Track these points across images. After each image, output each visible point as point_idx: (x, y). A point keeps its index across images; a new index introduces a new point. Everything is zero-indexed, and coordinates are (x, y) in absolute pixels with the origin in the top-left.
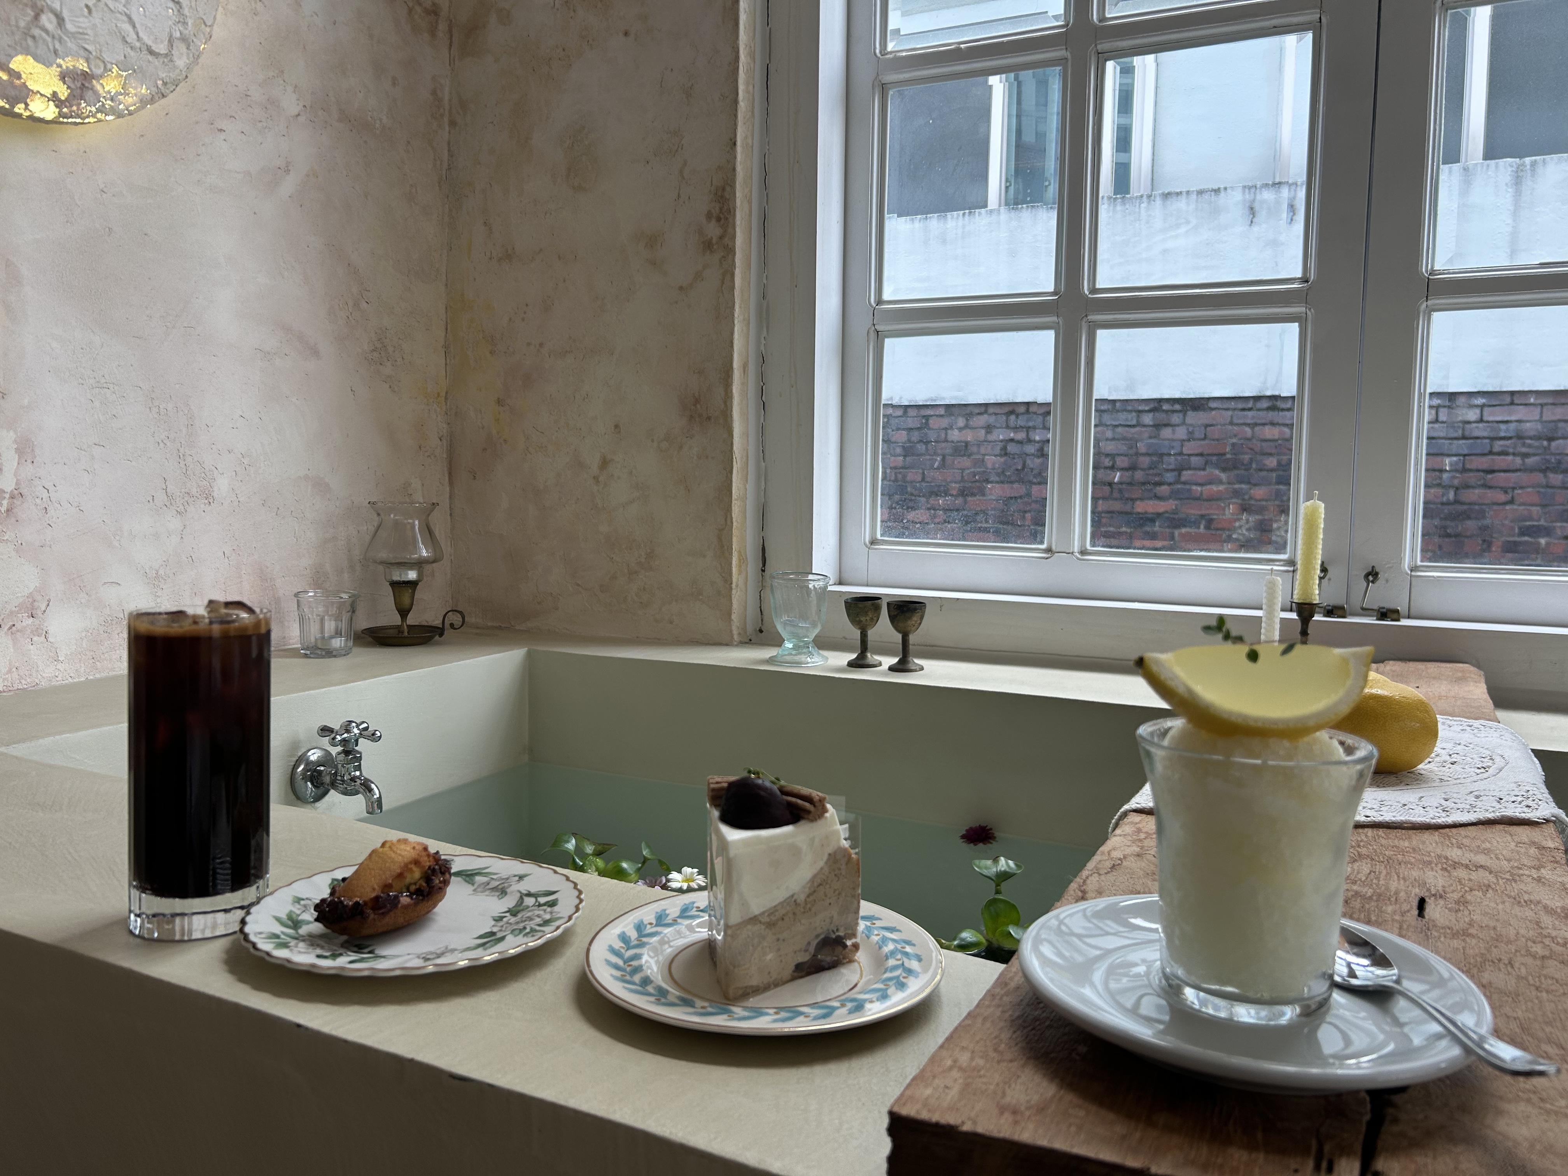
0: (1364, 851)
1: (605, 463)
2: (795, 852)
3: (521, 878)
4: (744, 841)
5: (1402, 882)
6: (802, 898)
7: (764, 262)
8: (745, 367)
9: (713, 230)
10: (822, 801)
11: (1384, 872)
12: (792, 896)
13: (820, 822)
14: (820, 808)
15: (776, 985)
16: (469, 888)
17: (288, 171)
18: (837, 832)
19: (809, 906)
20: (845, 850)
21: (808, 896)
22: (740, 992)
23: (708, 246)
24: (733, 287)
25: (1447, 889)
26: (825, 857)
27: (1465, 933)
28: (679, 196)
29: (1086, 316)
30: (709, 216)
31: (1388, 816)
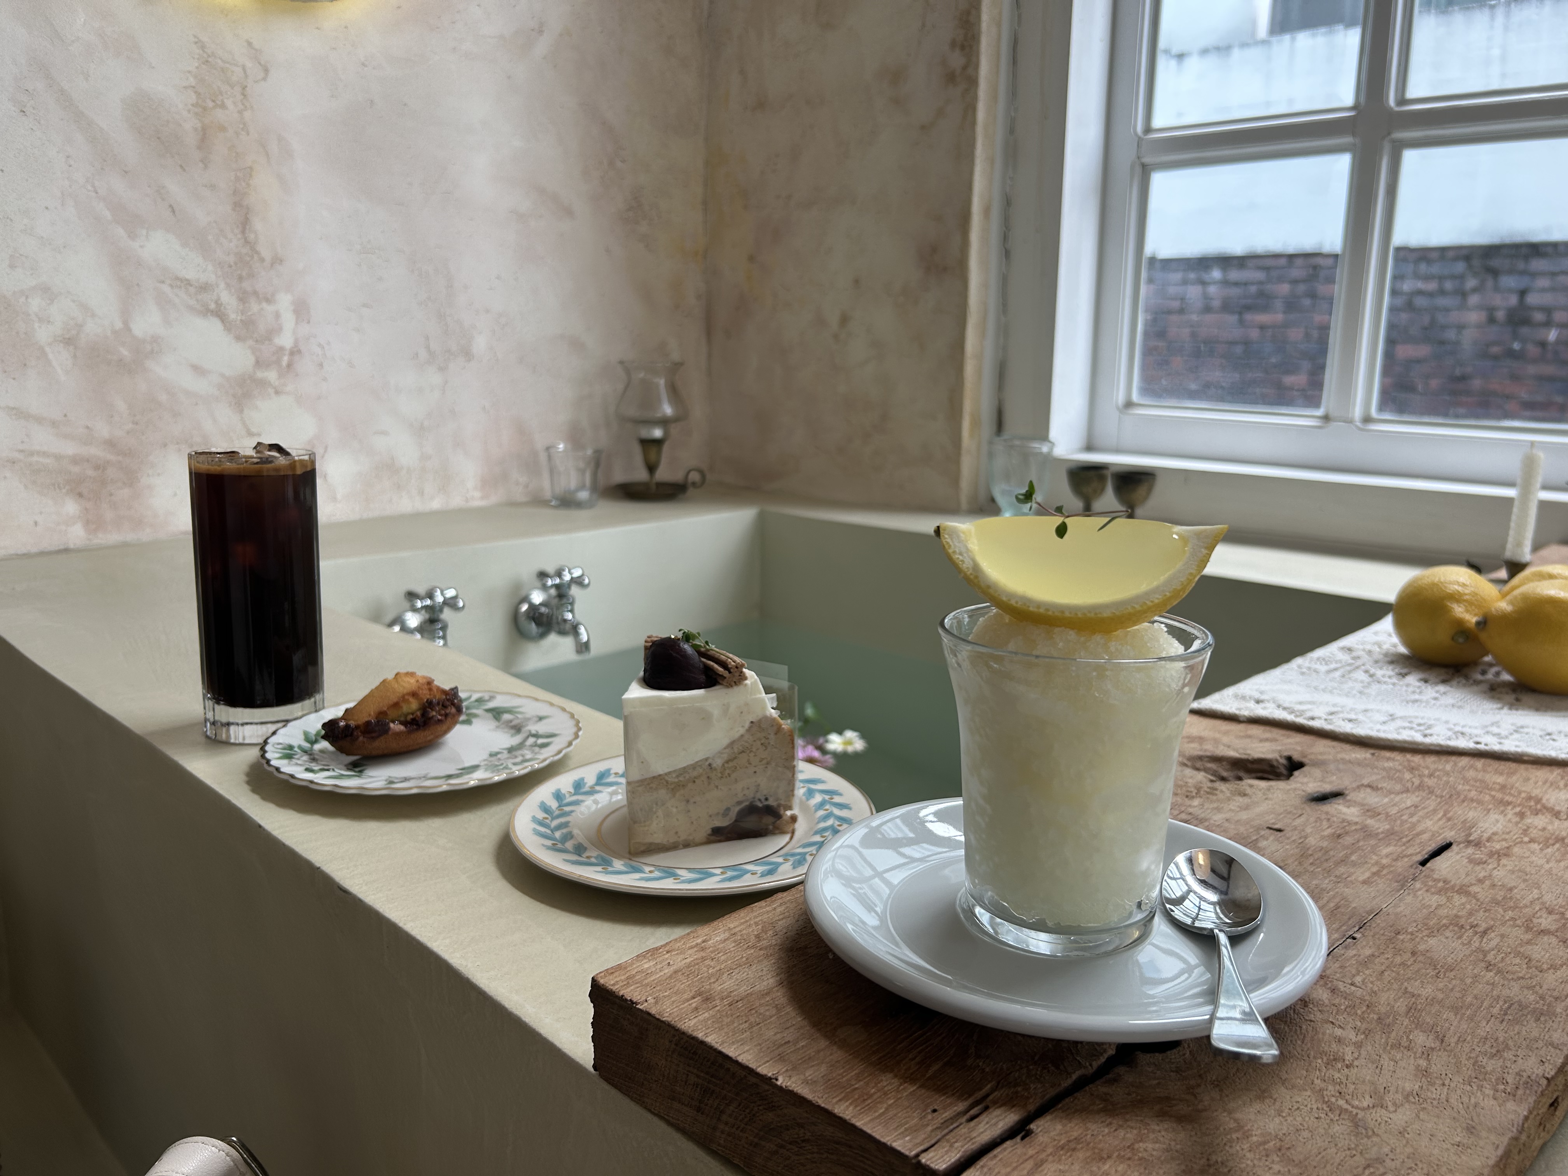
0: (1430, 782)
1: (844, 320)
2: (705, 718)
3: (541, 719)
4: (643, 701)
5: (1444, 820)
6: (718, 763)
7: (1013, 92)
8: (987, 211)
9: (957, 60)
10: (739, 667)
11: (1431, 808)
12: (707, 759)
13: (736, 689)
14: (737, 674)
15: (687, 845)
16: (493, 724)
17: (541, 32)
18: (762, 701)
19: (727, 771)
20: (774, 719)
21: (727, 762)
22: (642, 848)
23: (951, 78)
24: (974, 123)
25: (1496, 838)
26: (747, 725)
27: (1463, 890)
28: (924, 25)
29: (1389, 134)
30: (953, 44)
31: (1510, 746)
